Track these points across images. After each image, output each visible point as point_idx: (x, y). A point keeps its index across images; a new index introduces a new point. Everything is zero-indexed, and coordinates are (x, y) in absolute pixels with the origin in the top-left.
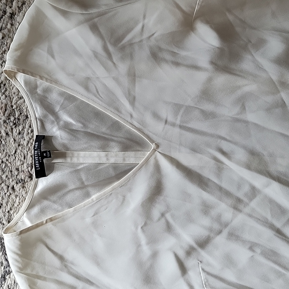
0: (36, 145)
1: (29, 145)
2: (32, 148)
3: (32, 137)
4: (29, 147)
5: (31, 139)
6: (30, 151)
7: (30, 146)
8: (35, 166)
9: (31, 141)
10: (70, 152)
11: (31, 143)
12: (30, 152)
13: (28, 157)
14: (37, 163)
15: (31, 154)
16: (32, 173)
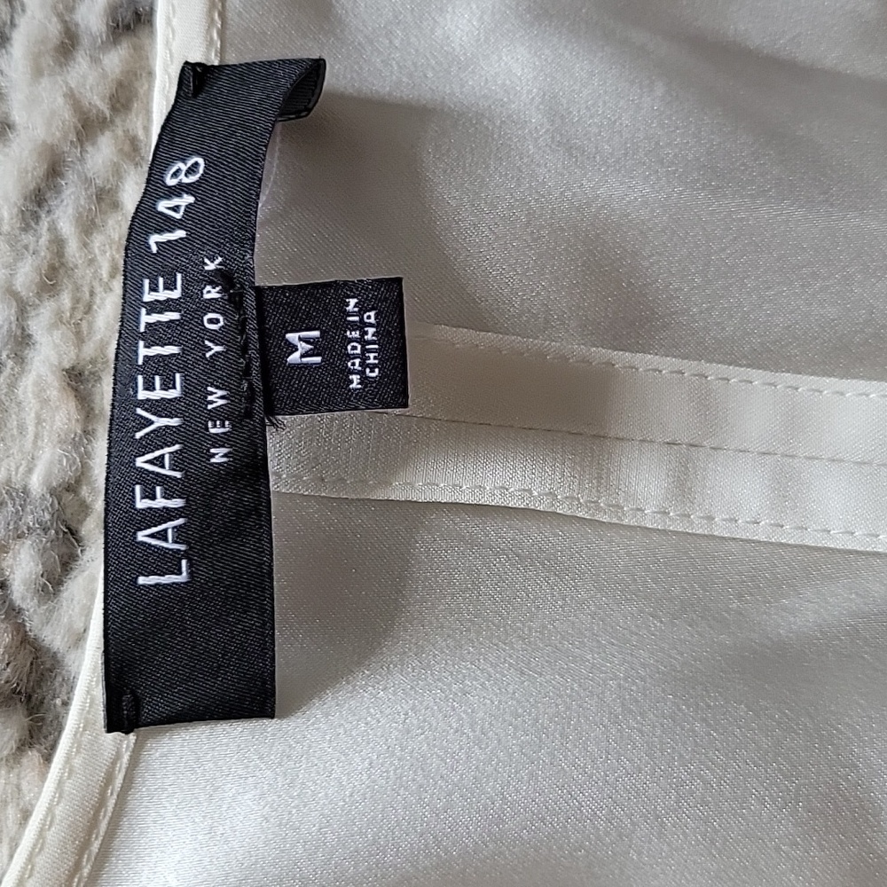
0: (179, 190)
1: (64, 216)
2: (91, 262)
3: (124, 96)
4: (58, 244)
5: (103, 124)
6: (66, 300)
7: (67, 227)
8: (121, 521)
9: (102, 153)
10: (667, 364)
11: (88, 181)
12: (59, 320)
13: (27, 385)
14: (150, 483)
15: (80, 338)
16: (53, 638)
